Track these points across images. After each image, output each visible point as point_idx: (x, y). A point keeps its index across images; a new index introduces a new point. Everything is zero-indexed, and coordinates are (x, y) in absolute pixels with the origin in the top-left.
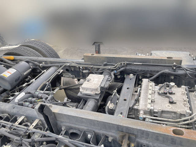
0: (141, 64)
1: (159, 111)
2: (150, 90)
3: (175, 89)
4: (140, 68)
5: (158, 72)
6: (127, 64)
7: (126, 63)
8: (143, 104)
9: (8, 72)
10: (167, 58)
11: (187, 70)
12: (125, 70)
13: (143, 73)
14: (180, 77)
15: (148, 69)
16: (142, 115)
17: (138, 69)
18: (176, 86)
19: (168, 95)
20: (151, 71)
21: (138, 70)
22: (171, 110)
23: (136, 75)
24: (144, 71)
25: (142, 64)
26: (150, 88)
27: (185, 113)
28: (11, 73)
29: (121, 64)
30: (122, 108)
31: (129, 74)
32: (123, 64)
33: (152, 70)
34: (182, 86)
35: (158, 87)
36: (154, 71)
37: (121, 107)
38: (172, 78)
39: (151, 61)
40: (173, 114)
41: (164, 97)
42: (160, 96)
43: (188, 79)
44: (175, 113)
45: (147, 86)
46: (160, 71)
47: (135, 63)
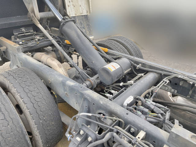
9: (112, 66)
28: (115, 68)
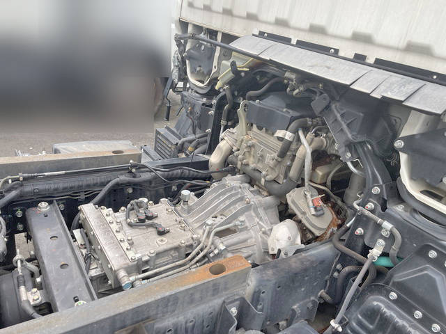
0: (64, 172)
1: (152, 255)
2: (113, 223)
3: (154, 209)
4: (61, 184)
5: (103, 184)
6: (24, 179)
7: (21, 176)
8: (117, 255)
10: (114, 152)
11: (156, 170)
12: (21, 196)
13: (69, 193)
14: (141, 186)
15: (80, 183)
16: (125, 280)
17: (57, 186)
18: (151, 202)
19: (147, 222)
20: (88, 186)
21: (56, 189)
22: (170, 246)
23: (55, 201)
24: (71, 188)
25: (66, 173)
26: (109, 219)
27: (191, 242)
29: (6, 182)
30: (69, 287)
31: (35, 204)
32: (10, 181)
33: (88, 182)
34: (162, 200)
35: (121, 215)
36: (95, 185)
37: (66, 285)
38: (130, 191)
39: (83, 162)
40: (172, 252)
41: (144, 229)
42: (137, 230)
43: (154, 187)
44: (177, 249)
45: (101, 218)
46: (110, 181)
47: (46, 174)
